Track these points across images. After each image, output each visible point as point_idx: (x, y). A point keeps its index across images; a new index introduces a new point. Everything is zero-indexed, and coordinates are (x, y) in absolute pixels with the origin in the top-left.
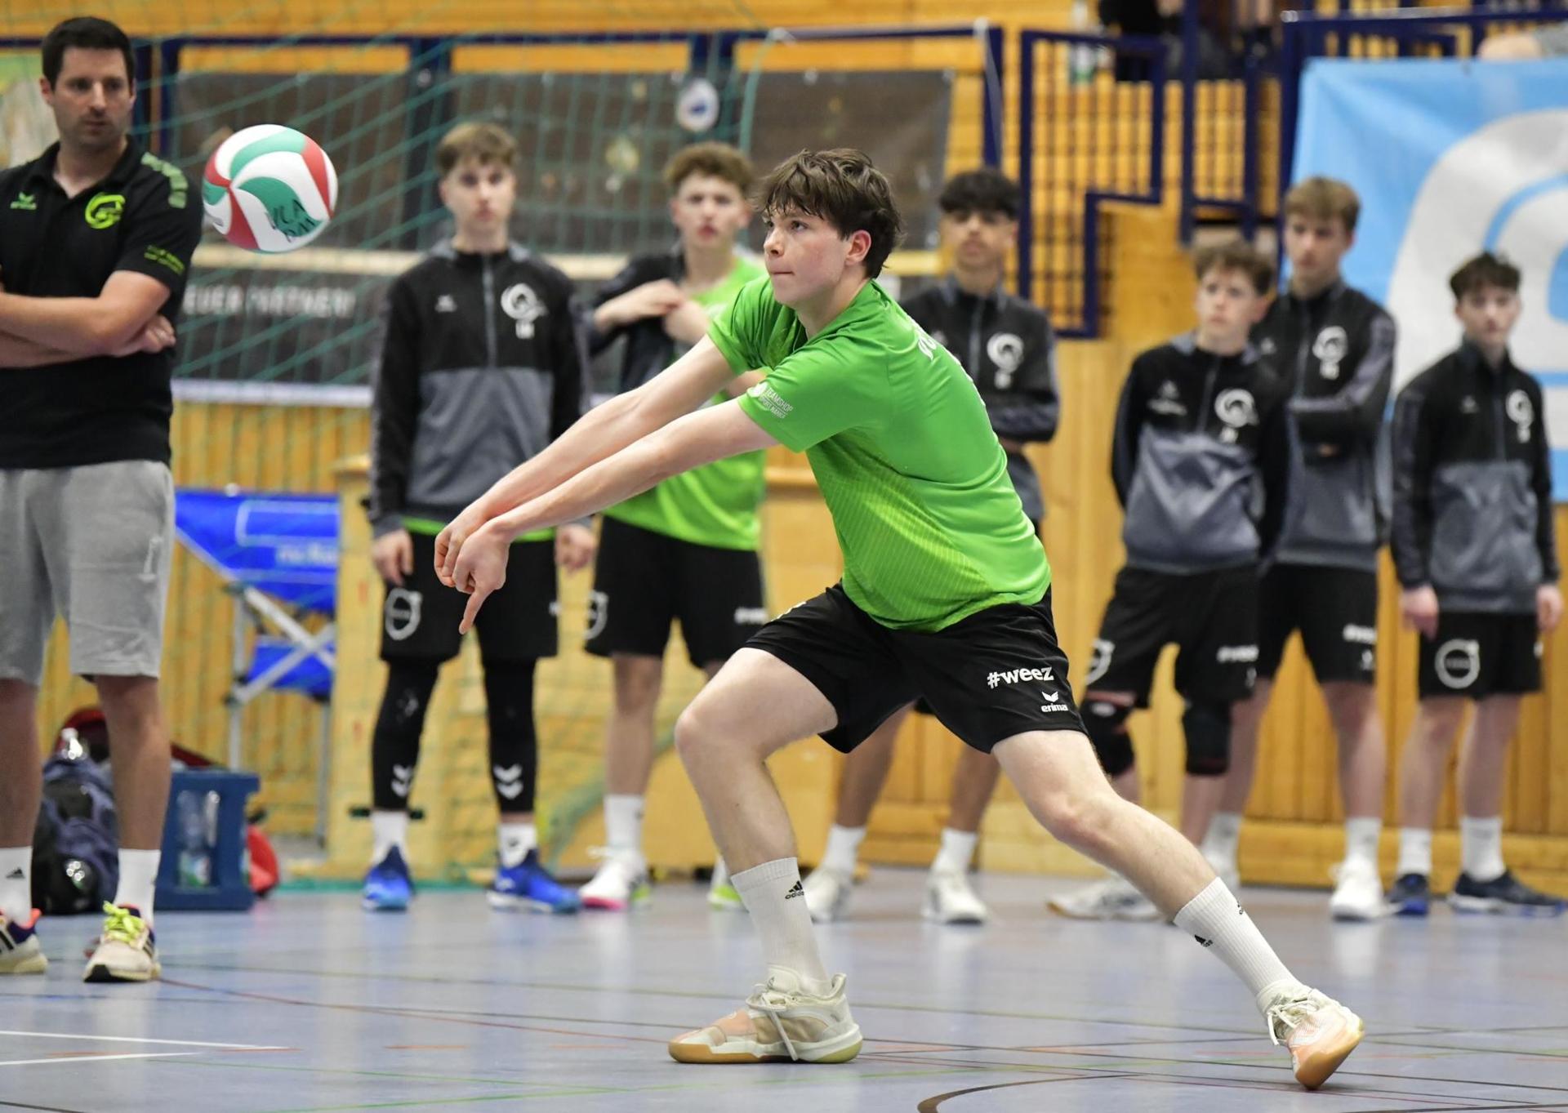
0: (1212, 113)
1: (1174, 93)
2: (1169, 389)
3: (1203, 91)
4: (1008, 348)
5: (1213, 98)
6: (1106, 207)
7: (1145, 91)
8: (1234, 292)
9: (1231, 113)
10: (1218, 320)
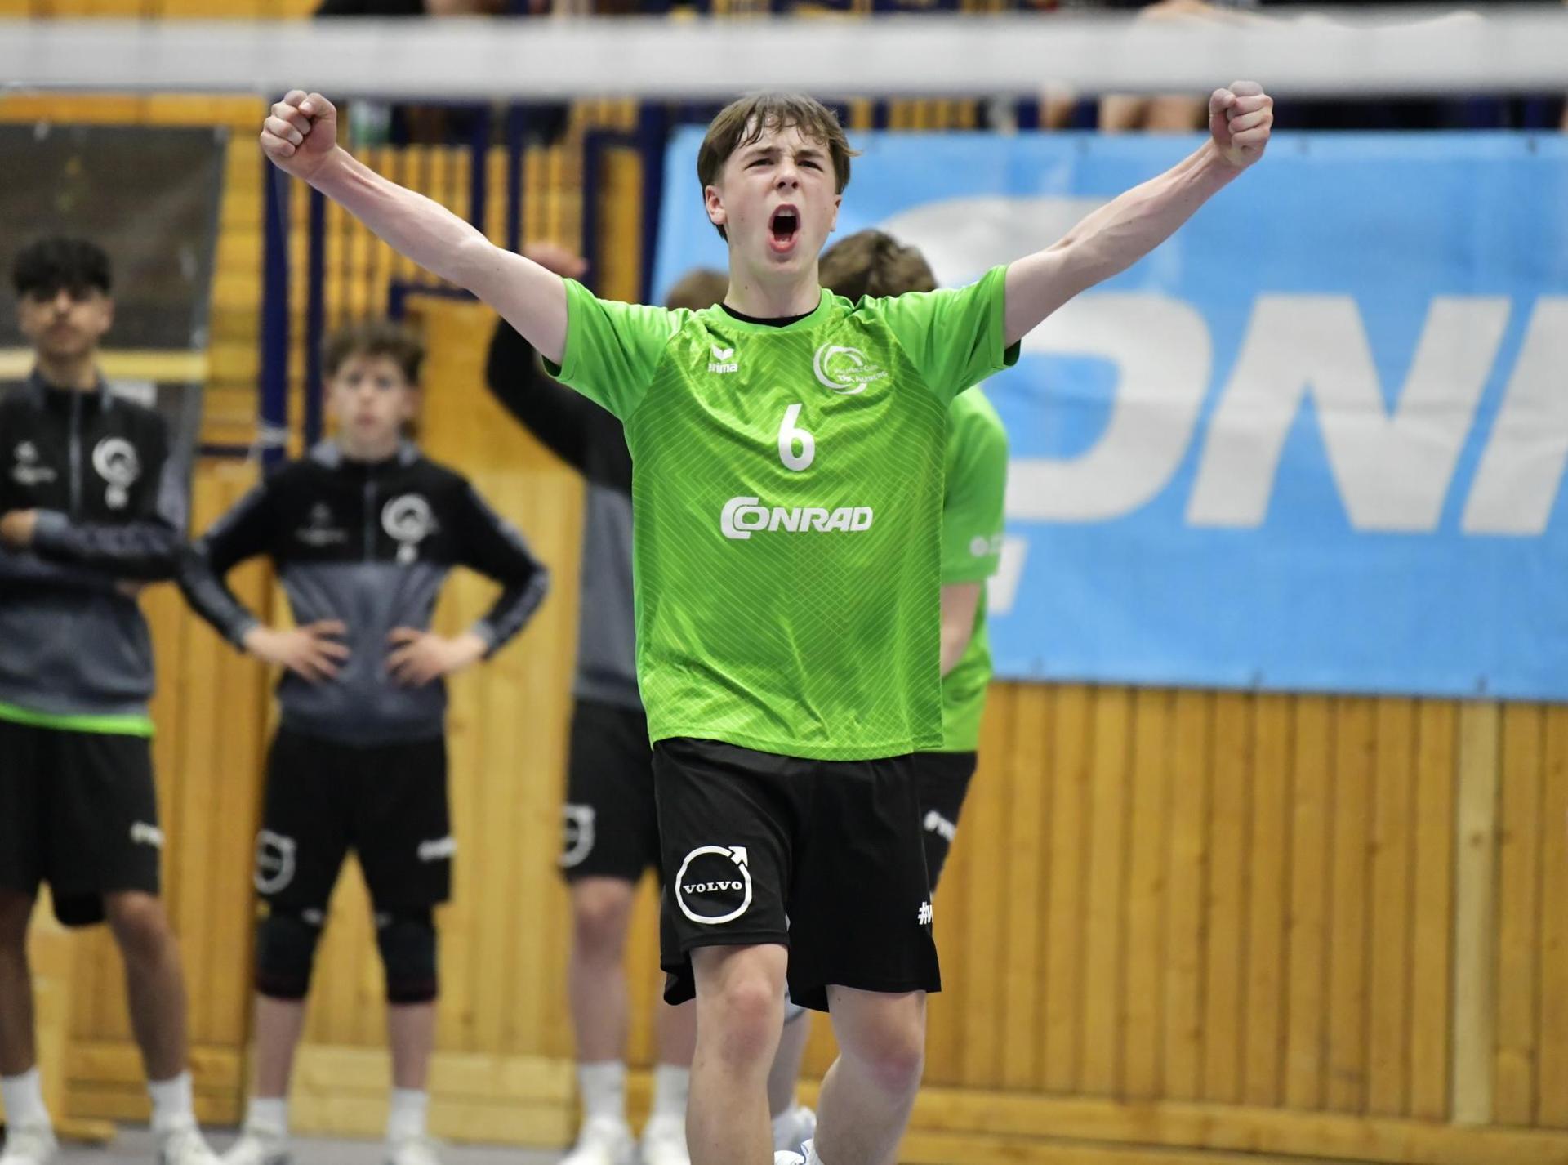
0: (544, 187)
1: (497, 161)
2: (321, 512)
3: (533, 159)
4: (118, 457)
5: (544, 169)
6: (415, 302)
7: (462, 158)
8: (382, 383)
9: (565, 187)
10: (365, 420)
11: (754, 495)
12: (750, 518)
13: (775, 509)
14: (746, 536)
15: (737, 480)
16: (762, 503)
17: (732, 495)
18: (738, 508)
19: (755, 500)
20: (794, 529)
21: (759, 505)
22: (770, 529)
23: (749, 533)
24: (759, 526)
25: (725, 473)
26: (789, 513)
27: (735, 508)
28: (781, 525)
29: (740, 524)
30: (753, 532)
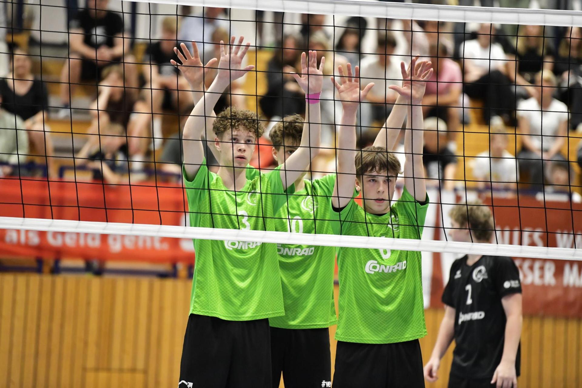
11: (376, 260)
12: (375, 267)
13: (381, 265)
14: (373, 273)
15: (372, 254)
16: (378, 263)
17: (370, 259)
18: (371, 264)
19: (376, 262)
20: (387, 272)
21: (377, 264)
22: (379, 272)
23: (374, 272)
24: (377, 270)
25: (369, 252)
26: (386, 267)
27: (370, 263)
28: (383, 270)
29: (371, 269)
30: (375, 272)
